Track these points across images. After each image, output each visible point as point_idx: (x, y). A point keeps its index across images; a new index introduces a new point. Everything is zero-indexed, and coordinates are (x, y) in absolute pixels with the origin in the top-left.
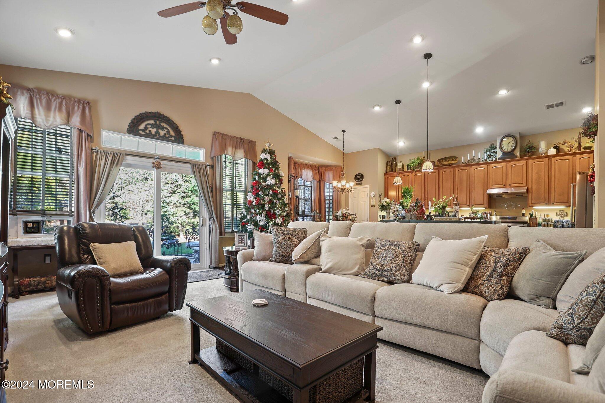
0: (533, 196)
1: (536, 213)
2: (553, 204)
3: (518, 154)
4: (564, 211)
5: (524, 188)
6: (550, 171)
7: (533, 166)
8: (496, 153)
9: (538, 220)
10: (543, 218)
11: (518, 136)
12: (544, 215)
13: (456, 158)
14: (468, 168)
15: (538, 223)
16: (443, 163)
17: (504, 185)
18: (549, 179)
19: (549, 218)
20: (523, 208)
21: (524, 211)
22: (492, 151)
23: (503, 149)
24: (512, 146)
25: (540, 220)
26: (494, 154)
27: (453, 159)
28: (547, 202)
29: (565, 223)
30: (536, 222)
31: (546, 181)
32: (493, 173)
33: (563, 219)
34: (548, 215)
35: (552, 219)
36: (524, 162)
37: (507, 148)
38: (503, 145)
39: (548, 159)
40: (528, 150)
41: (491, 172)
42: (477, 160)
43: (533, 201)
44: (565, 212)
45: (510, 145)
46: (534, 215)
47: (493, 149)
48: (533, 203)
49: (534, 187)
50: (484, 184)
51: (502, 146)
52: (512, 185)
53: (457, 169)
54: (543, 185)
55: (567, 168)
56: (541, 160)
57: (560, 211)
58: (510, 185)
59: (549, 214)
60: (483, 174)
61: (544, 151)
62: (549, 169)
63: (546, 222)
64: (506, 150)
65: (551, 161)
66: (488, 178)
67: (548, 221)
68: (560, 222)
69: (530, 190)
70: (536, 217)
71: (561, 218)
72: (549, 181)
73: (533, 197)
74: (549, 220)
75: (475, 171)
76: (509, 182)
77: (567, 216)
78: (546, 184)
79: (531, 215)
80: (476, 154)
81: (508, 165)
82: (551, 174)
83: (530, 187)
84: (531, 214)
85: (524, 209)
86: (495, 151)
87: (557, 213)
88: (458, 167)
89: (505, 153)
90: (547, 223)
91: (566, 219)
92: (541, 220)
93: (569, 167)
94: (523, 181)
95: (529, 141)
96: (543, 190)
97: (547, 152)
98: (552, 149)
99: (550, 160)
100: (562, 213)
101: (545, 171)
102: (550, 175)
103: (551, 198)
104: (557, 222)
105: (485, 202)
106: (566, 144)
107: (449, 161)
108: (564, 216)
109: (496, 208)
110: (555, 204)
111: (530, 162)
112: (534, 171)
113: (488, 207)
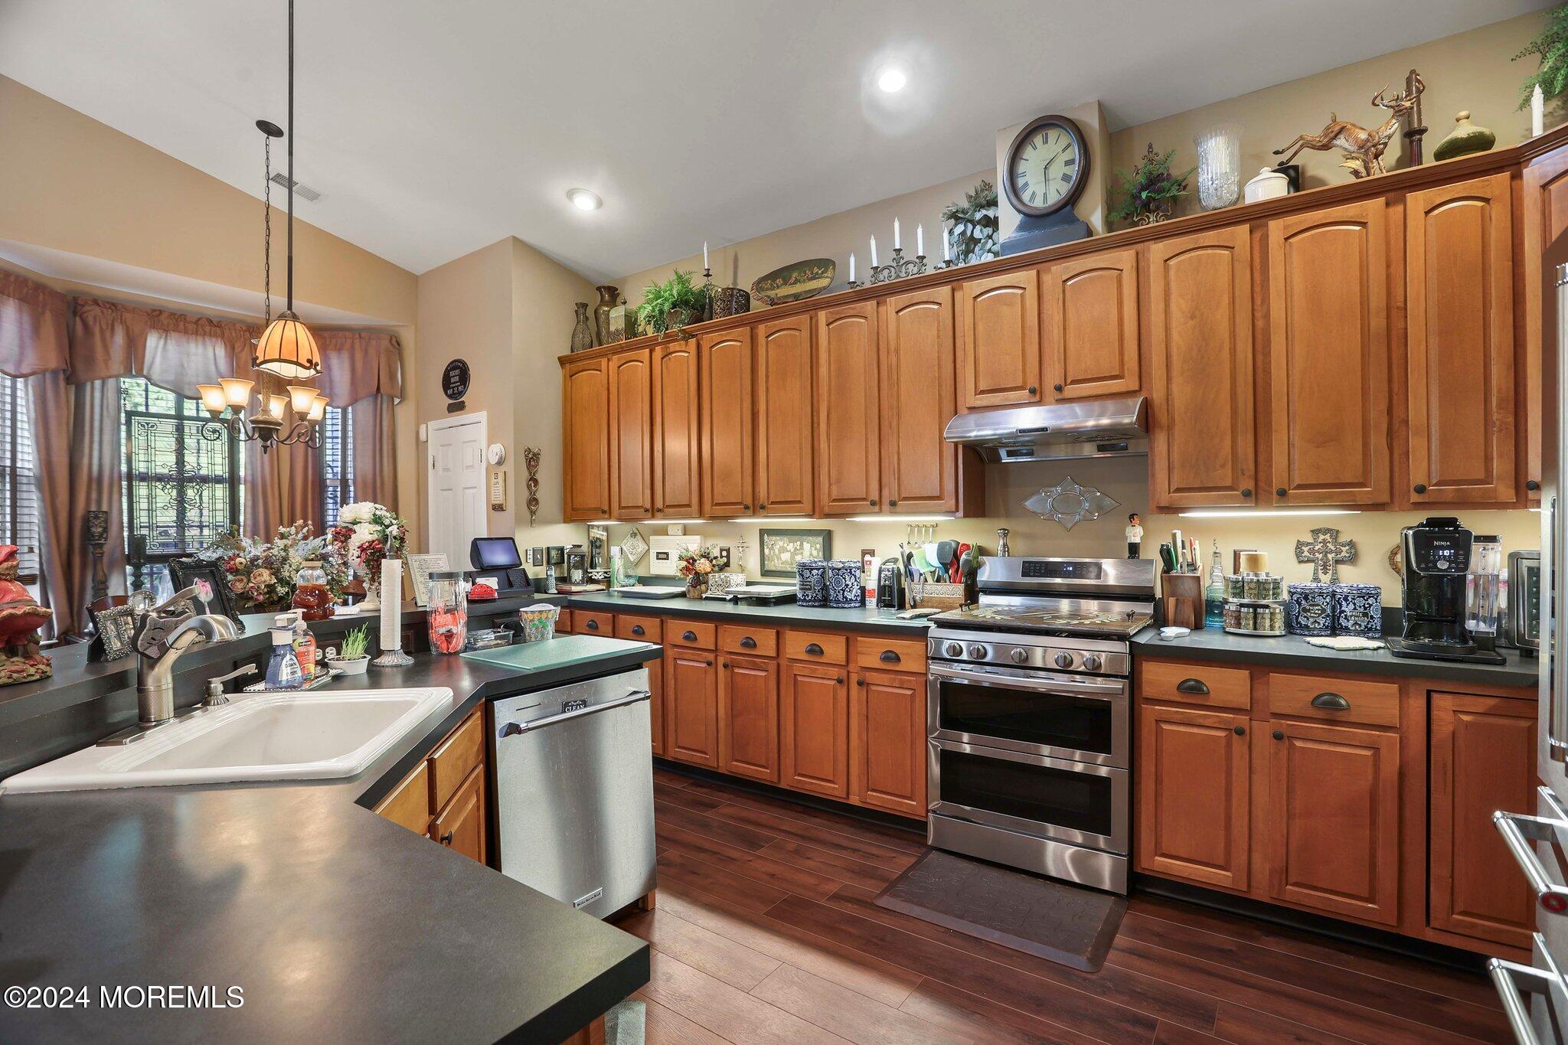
0: (1175, 448)
1: (1197, 545)
2: (1282, 493)
3: (1097, 220)
4: (1335, 534)
5: (1130, 402)
6: (1258, 301)
7: (1172, 273)
8: (992, 223)
9: (1206, 582)
10: (1233, 577)
11: (1092, 121)
12: (1236, 555)
13: (825, 264)
14: (870, 306)
15: (1204, 597)
16: (772, 293)
17: (1033, 391)
18: (1259, 347)
19: (1263, 577)
20: (1132, 517)
21: (1135, 534)
22: (978, 216)
23: (1026, 197)
24: (1066, 178)
25: (1215, 585)
26: (988, 231)
27: (816, 270)
28: (1249, 485)
29: (1348, 609)
30: (1193, 593)
31: (1240, 355)
32: (980, 327)
33: (1335, 581)
34: (1254, 561)
35: (1277, 584)
36: (1124, 258)
37: (1040, 190)
38: (1024, 174)
39: (1246, 227)
40: (1144, 195)
41: (969, 320)
42: (911, 266)
43: (1176, 477)
44: (1343, 538)
45: (1058, 170)
46: (1182, 556)
47: (982, 207)
48: (1178, 490)
49: (1182, 393)
50: (940, 386)
51: (1020, 182)
52: (1070, 391)
53: (822, 316)
54: (1227, 385)
55: (1355, 272)
56: (1210, 237)
57: (1315, 532)
58: (1059, 389)
59: (1264, 553)
60: (935, 332)
61: (1228, 194)
62: (1257, 289)
63: (1246, 601)
64: (1039, 203)
65: (1265, 238)
66: (959, 353)
67: (1258, 596)
68: (1319, 600)
69: (1162, 417)
70: (1192, 566)
71: (1321, 576)
72: (1260, 357)
73: (1176, 457)
74: (1261, 588)
75: (898, 320)
76: (1053, 377)
77: (1353, 559)
78: (1240, 379)
79: (1167, 555)
80: (908, 234)
81: (1047, 279)
82: (1267, 316)
83: (1158, 396)
84: (1169, 551)
85: (1136, 520)
86: (991, 213)
87: (1300, 545)
88: (827, 304)
89: (1033, 219)
90: (1255, 607)
91: (1350, 577)
92: (1219, 585)
93: (1364, 267)
94: (1122, 363)
95: (1150, 146)
96: (1228, 409)
97: (1241, 196)
98: (1266, 172)
99: (1257, 235)
100: (1324, 542)
101: (1233, 302)
102: (1260, 323)
103: (1269, 460)
104: (1306, 598)
105: (949, 486)
106: (1341, 141)
107: (797, 281)
108: (1337, 562)
109: (1008, 514)
110: (1296, 497)
111: (1157, 250)
112: (1179, 306)
113: (961, 513)
